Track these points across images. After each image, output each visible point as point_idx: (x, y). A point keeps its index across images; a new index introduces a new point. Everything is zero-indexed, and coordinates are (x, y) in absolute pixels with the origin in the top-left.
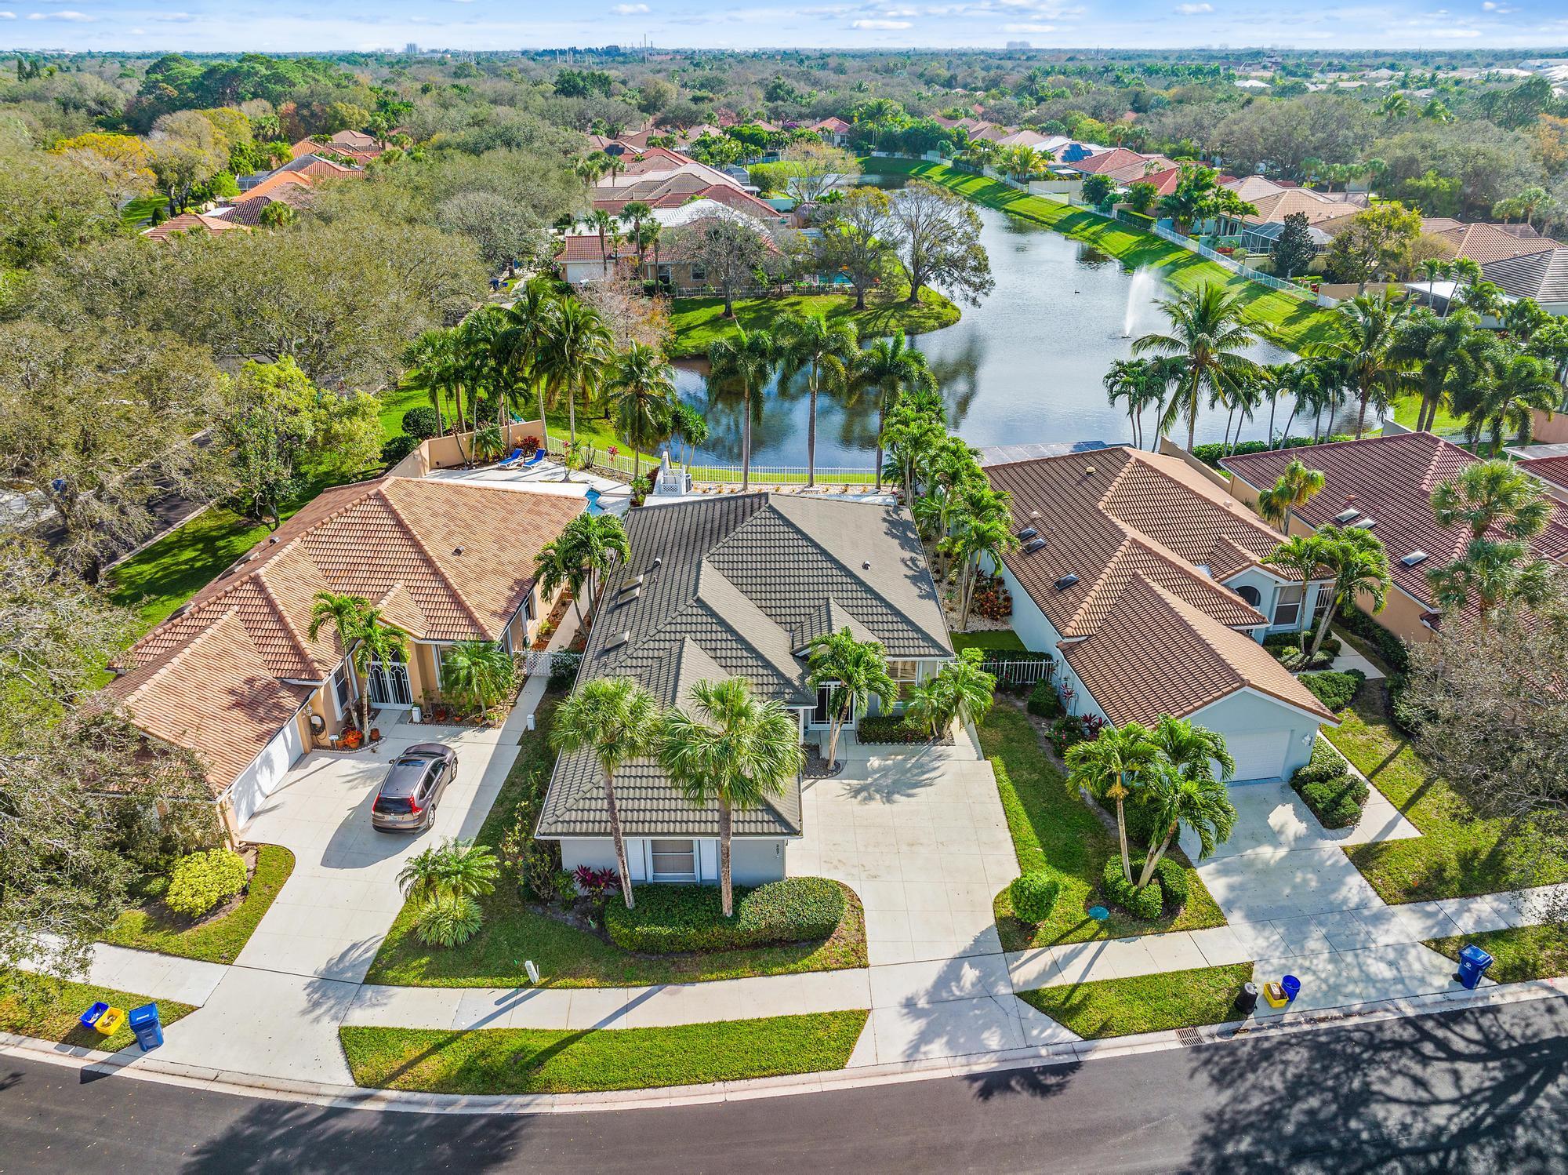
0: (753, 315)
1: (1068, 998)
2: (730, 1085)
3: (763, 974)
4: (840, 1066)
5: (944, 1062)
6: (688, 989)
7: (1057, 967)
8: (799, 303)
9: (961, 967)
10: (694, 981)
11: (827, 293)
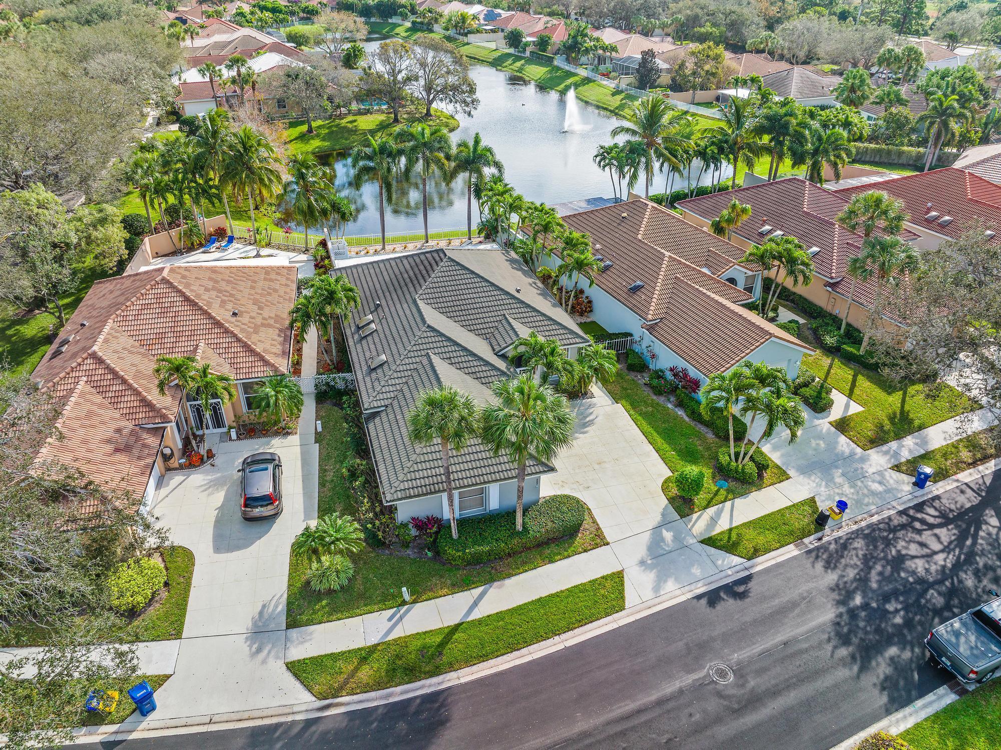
0: (327, 131)
1: (729, 538)
2: (563, 636)
3: (551, 562)
4: (622, 608)
5: (678, 592)
6: (508, 582)
7: (714, 521)
8: (355, 121)
9: (661, 533)
10: (509, 576)
11: (371, 113)
